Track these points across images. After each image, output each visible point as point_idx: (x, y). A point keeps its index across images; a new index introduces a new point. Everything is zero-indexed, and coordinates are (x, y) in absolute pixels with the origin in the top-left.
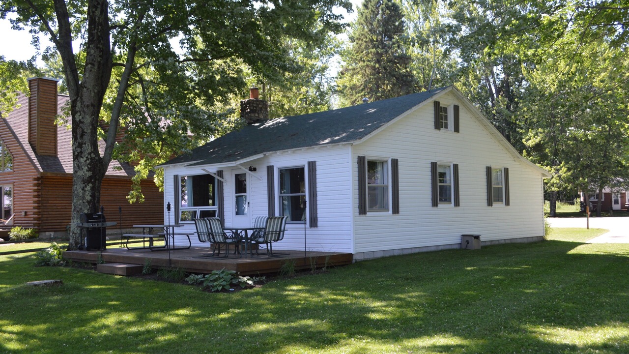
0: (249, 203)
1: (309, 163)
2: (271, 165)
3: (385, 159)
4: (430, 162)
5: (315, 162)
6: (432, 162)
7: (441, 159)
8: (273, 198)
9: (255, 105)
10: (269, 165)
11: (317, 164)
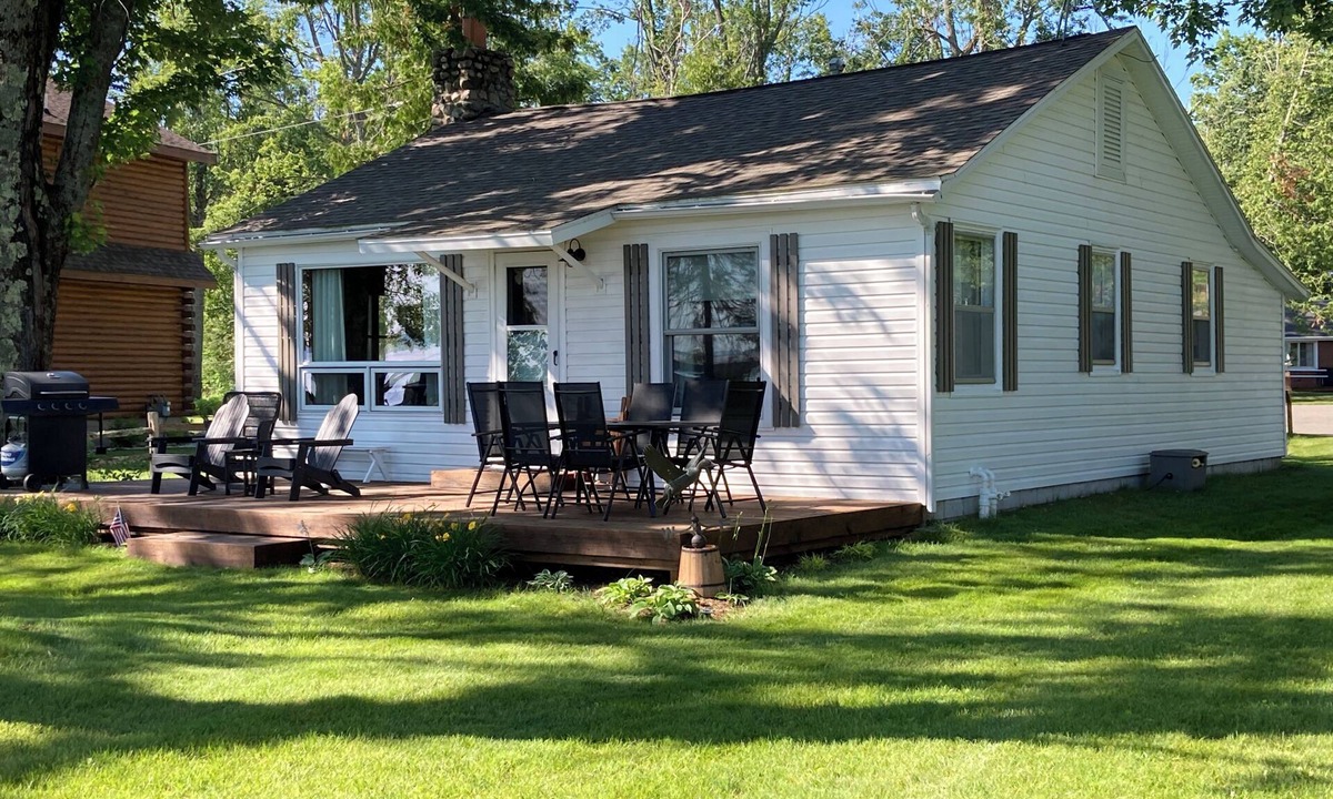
0: (556, 353)
1: (775, 239)
2: (640, 241)
3: (988, 232)
4: (1076, 244)
5: (795, 236)
6: (1080, 246)
7: (1099, 238)
8: (644, 339)
9: (480, 66)
10: (632, 242)
11: (803, 242)
